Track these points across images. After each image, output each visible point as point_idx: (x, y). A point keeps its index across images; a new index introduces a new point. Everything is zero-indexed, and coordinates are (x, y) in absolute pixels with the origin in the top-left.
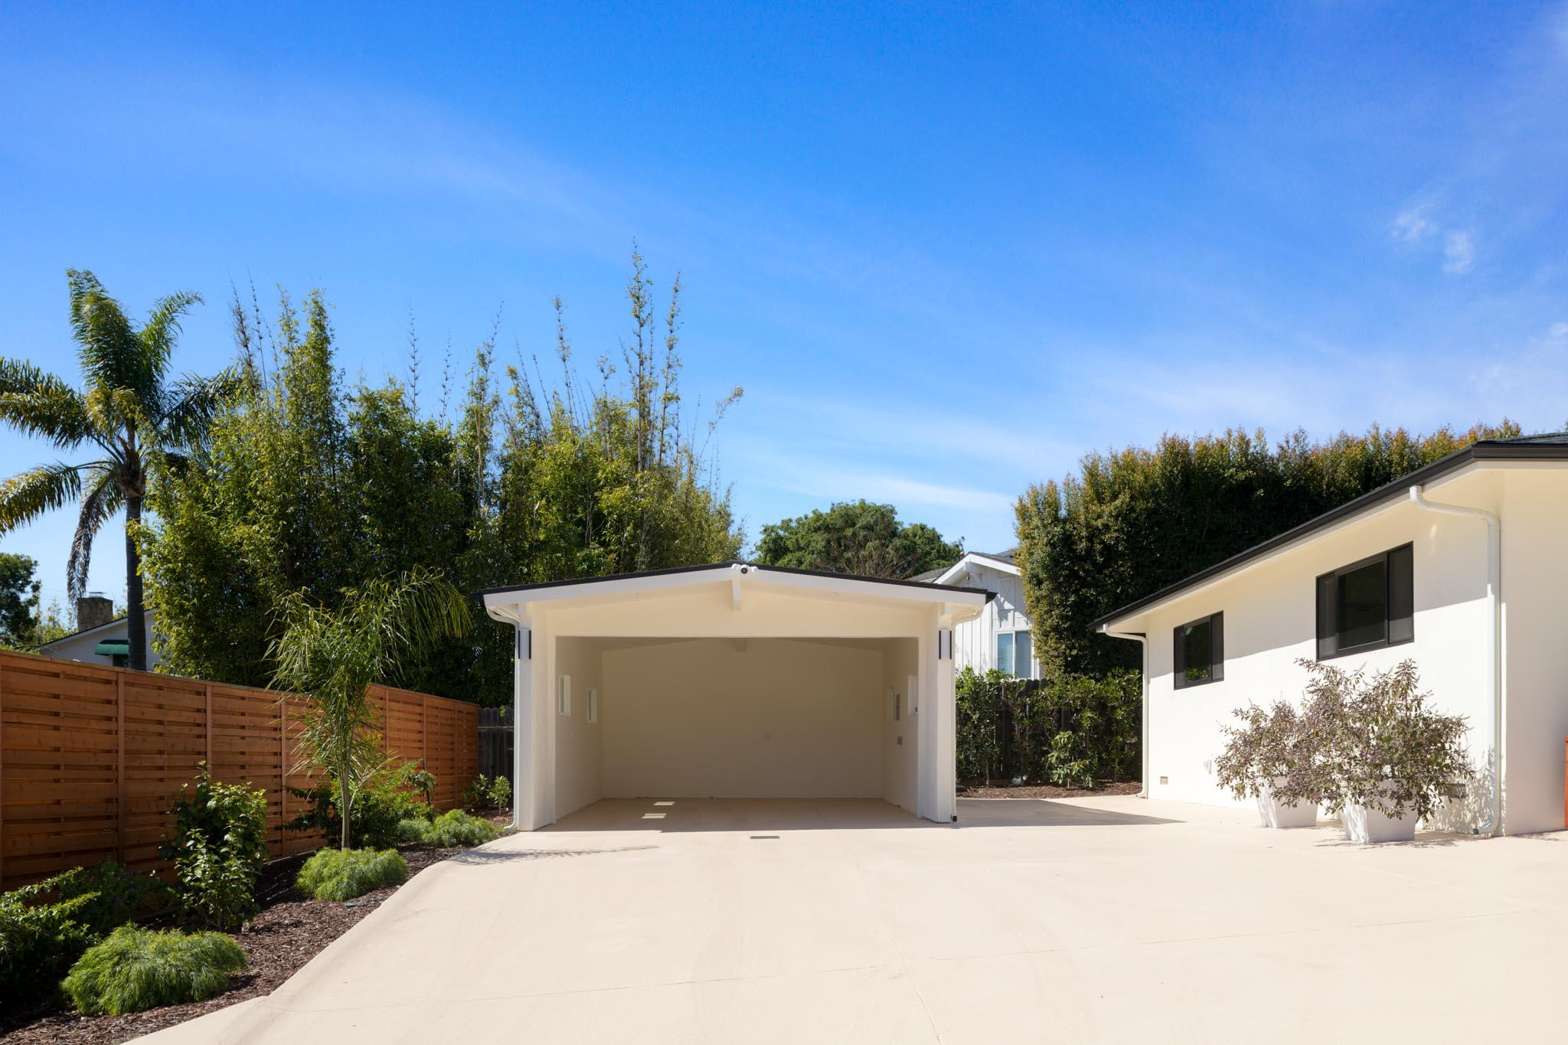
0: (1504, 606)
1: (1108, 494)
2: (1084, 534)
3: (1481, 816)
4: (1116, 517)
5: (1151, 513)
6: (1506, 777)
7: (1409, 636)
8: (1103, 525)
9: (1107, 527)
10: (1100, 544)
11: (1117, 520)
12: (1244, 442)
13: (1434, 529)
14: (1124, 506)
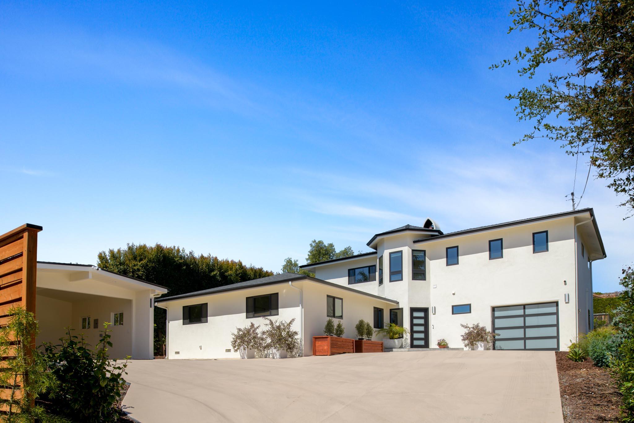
0: (303, 309)
1: (138, 258)
2: (131, 270)
3: (297, 353)
4: (142, 267)
5: (154, 268)
6: (304, 344)
7: (277, 314)
8: (137, 269)
9: (138, 270)
10: (136, 275)
11: (142, 268)
12: (178, 250)
13: (284, 291)
14: (145, 264)
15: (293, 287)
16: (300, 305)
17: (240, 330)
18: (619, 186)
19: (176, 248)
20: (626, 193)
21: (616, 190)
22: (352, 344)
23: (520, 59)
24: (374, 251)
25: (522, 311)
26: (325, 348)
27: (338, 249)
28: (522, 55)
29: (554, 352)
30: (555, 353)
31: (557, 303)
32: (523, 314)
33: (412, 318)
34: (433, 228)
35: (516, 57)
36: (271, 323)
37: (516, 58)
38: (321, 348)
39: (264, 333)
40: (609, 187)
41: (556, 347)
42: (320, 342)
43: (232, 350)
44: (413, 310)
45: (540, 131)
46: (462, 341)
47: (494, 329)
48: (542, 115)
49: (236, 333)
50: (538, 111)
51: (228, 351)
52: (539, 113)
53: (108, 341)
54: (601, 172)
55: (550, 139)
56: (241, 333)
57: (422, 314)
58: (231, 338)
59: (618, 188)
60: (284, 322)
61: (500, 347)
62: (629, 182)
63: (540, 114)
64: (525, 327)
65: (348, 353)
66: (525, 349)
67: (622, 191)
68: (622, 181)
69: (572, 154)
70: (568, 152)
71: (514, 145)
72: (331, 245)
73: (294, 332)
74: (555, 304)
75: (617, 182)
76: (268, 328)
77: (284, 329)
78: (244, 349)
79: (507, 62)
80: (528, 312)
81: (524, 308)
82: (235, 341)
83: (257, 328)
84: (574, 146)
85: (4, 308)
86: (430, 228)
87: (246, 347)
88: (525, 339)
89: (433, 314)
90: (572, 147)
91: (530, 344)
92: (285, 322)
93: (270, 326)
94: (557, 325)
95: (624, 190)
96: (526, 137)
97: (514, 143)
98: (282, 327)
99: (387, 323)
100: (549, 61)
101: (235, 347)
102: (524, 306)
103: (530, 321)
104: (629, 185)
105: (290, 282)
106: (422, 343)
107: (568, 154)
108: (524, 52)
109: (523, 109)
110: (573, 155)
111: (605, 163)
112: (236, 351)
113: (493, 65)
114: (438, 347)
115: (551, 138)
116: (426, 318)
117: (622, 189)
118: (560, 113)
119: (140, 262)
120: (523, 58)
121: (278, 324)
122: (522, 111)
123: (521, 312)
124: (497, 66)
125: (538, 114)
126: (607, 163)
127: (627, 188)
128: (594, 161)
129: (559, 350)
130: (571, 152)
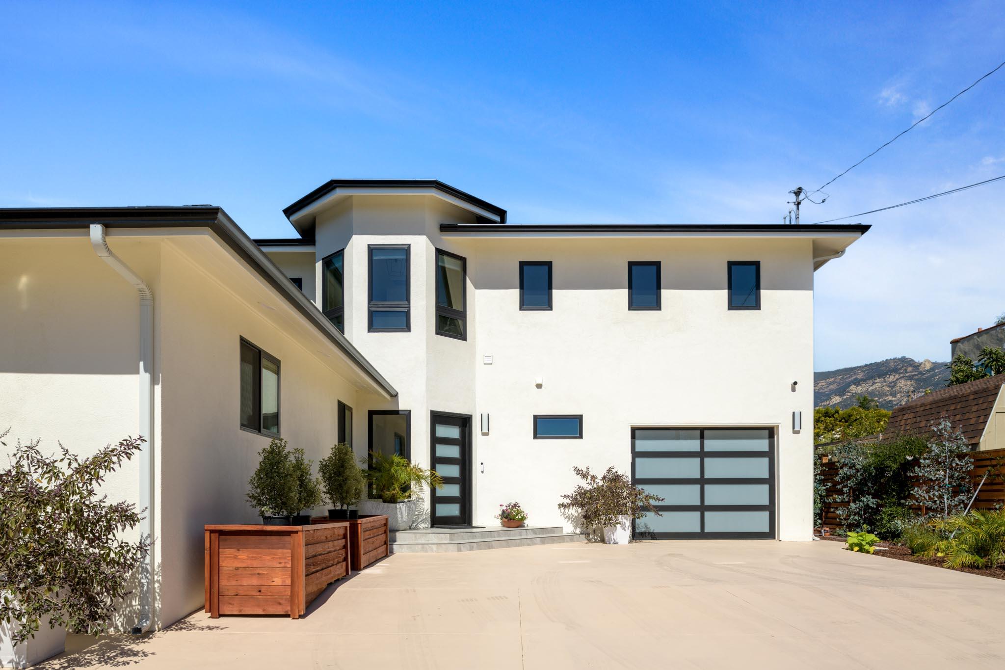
6: (160, 567)
13: (24, 281)
15: (110, 261)
16: (141, 364)
22: (344, 541)
25: (698, 442)
31: (771, 432)
32: (698, 449)
33: (435, 441)
38: (255, 581)
41: (768, 530)
42: (244, 555)
44: (438, 418)
46: (559, 508)
47: (636, 480)
57: (454, 433)
61: (646, 527)
64: (702, 481)
66: (703, 535)
74: (767, 432)
80: (711, 445)
81: (702, 437)
88: (702, 508)
89: (484, 434)
91: (715, 522)
92: (66, 452)
94: (771, 481)
98: (35, 480)
102: (702, 432)
103: (715, 468)
105: (96, 230)
106: (455, 511)
116: (465, 444)
123: (693, 445)
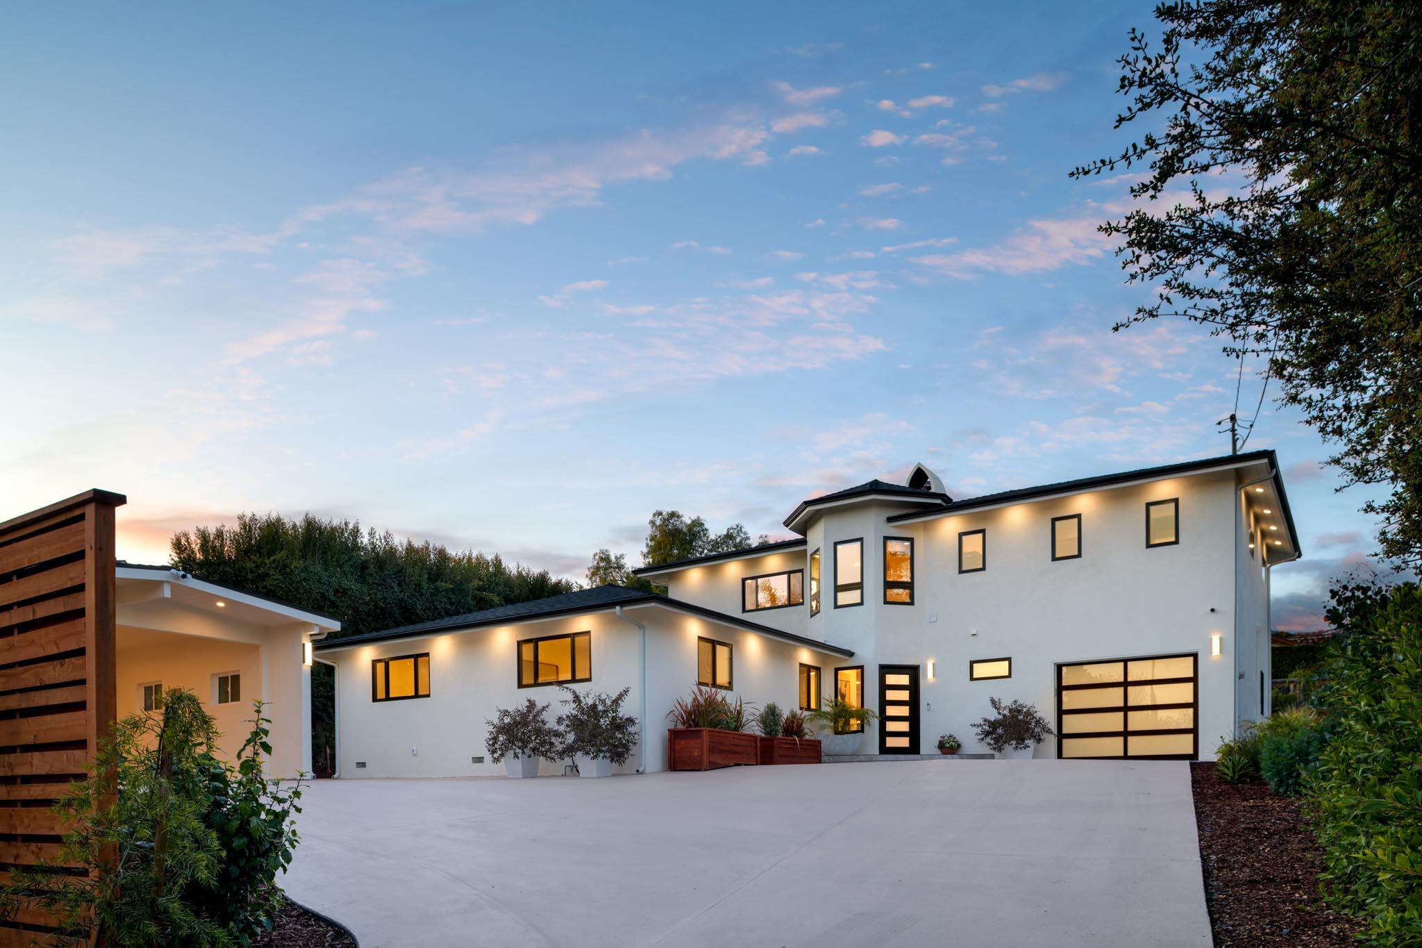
3: (634, 765)
7: (589, 678)
16: (640, 658)
17: (506, 713)
18: (1328, 422)
19: (351, 526)
20: (1343, 437)
21: (1322, 430)
22: (753, 745)
23: (1134, 159)
24: (800, 537)
25: (1121, 672)
26: (696, 754)
27: (715, 530)
28: (1139, 150)
29: (1187, 763)
30: (1189, 767)
31: (1195, 656)
32: (1122, 680)
33: (884, 687)
34: (929, 488)
35: (1126, 154)
36: (577, 699)
37: (1125, 157)
39: (560, 720)
40: (1309, 422)
41: (1191, 752)
42: (683, 742)
43: (488, 757)
44: (885, 669)
45: (1171, 303)
47: (1061, 712)
48: (1176, 270)
49: (496, 721)
50: (1168, 263)
51: (479, 760)
52: (1171, 267)
53: (263, 740)
54: (1293, 391)
55: (1190, 319)
56: (507, 720)
57: (904, 679)
58: (485, 732)
59: (1326, 425)
60: (603, 697)
61: (1073, 753)
62: (1348, 413)
63: (1172, 269)
64: (1126, 709)
65: (746, 765)
66: (1126, 757)
67: (1334, 432)
68: (1335, 412)
69: (1234, 354)
70: (1228, 349)
71: (1116, 329)
72: (697, 523)
73: (627, 719)
74: (1191, 659)
75: (1327, 414)
76: (570, 709)
77: (605, 712)
78: (516, 756)
79: (1107, 163)
80: (1133, 675)
81: (1125, 667)
82: (495, 739)
83: (544, 708)
84: (1240, 336)
85: (39, 670)
86: (923, 490)
87: (520, 751)
88: (1126, 734)
90: (1235, 338)
91: (1137, 745)
92: (607, 695)
93: (574, 705)
94: (1195, 705)
95: (1339, 432)
96: (1141, 313)
97: (1115, 326)
98: (600, 708)
99: (829, 698)
100: (1193, 169)
101: (494, 752)
102: (1126, 663)
103: (1137, 696)
104: (1348, 420)
105: (618, 608)
106: (904, 742)
107: (1228, 355)
108: (1142, 145)
109: (1136, 254)
110: (1238, 356)
111: (1302, 373)
112: (496, 760)
113: (1077, 169)
114: (938, 752)
115: (1193, 318)
116: (915, 688)
117: (1335, 426)
118: (1214, 266)
119: (269, 558)
120: (1139, 157)
121: (590, 702)
122: (1134, 260)
123: (1118, 676)
124: (1086, 170)
125: (1168, 267)
126: (1307, 371)
127: (1345, 426)
128: (1278, 368)
129: (1197, 759)
130: (1234, 350)
